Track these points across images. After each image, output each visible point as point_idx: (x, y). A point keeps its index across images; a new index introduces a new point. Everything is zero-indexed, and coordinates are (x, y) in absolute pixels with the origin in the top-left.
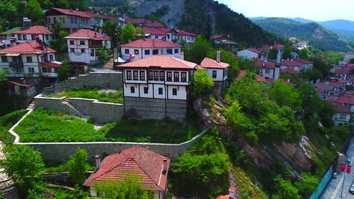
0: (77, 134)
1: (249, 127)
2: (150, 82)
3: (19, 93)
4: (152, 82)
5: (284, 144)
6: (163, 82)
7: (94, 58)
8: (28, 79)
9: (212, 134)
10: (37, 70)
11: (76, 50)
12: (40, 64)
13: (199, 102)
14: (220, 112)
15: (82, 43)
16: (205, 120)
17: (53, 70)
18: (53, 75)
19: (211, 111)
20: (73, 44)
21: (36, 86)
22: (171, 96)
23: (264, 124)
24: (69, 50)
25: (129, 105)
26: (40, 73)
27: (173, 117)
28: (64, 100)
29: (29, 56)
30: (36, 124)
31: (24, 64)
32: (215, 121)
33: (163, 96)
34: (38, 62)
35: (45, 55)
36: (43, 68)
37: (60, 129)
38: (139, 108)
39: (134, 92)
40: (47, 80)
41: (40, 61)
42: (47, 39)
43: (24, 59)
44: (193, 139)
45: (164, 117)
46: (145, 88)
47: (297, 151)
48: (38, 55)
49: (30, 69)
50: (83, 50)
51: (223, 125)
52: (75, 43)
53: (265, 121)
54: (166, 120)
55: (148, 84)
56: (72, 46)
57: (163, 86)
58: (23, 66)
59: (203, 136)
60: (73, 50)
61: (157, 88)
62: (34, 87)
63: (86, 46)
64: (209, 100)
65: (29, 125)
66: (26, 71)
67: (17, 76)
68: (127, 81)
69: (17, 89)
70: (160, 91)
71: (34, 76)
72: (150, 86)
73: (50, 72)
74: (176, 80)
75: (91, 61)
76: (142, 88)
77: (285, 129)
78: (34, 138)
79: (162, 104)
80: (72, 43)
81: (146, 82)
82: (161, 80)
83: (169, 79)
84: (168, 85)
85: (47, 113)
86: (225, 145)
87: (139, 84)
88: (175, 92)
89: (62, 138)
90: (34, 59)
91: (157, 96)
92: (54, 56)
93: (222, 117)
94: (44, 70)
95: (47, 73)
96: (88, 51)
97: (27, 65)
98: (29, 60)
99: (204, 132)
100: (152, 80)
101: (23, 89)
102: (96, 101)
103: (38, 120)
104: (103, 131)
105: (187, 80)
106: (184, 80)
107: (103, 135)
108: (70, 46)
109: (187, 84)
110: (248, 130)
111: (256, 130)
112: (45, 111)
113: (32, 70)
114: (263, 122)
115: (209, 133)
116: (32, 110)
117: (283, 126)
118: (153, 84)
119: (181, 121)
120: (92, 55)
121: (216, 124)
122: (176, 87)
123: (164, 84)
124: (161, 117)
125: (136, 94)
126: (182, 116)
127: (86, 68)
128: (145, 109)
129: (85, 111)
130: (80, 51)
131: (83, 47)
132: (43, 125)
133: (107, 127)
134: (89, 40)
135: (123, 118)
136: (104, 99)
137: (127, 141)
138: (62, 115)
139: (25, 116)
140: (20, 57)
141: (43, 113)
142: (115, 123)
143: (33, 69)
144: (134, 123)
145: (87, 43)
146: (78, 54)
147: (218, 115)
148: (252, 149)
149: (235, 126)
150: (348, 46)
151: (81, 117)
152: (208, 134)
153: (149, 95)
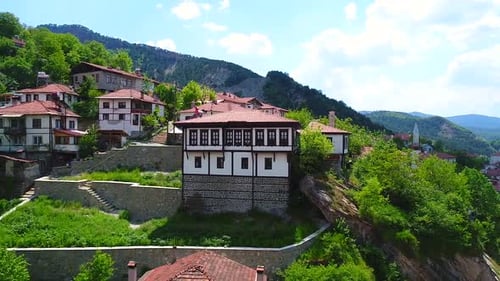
0: (99, 234)
1: (399, 221)
2: (227, 148)
3: (11, 173)
4: (231, 148)
5: (458, 257)
6: (249, 148)
7: (137, 128)
8: (31, 153)
9: (338, 231)
10: (46, 140)
11: (110, 116)
12: (52, 131)
13: (310, 179)
14: (346, 197)
15: (122, 106)
16: (324, 208)
17: (72, 140)
18: (72, 148)
19: (333, 194)
20: (108, 107)
21: (42, 163)
22: (262, 172)
23: (425, 218)
24: (101, 116)
25: (191, 188)
26: (49, 146)
27: (266, 207)
28: (83, 184)
29: (38, 117)
30: (29, 218)
31: (28, 131)
32: (341, 210)
33: (248, 172)
34: (50, 128)
35: (63, 118)
36: (56, 137)
37: (71, 227)
38: (208, 194)
39: (200, 166)
40: (61, 157)
41: (54, 126)
42: (70, 100)
43: (29, 123)
44: (307, 239)
45: (249, 208)
46: (219, 159)
47: (482, 273)
48: (51, 116)
49: (35, 138)
50: (122, 117)
51: (356, 217)
52: (111, 106)
53: (425, 214)
54: (254, 212)
55: (223, 151)
56: (106, 111)
57: (248, 155)
58: (25, 134)
59: (322, 235)
60: (106, 116)
61: (238, 157)
62: (37, 166)
63: (127, 110)
64: (326, 179)
65: (19, 220)
66: (30, 141)
67: (14, 149)
68: (189, 148)
69: (9, 166)
70: (245, 163)
71: (41, 149)
72: (228, 156)
73: (67, 143)
74: (272, 143)
75: (133, 132)
76: (214, 159)
77: (460, 228)
78: (22, 240)
79: (248, 186)
80: (106, 106)
81: (220, 148)
82: (245, 144)
83: (260, 142)
84: (257, 153)
85: (52, 204)
86: (363, 253)
87: (209, 152)
88: (268, 165)
89: (71, 239)
90: (45, 122)
91: (239, 171)
92: (76, 123)
93: (352, 205)
94: (58, 141)
95: (62, 146)
96: (129, 117)
97: (31, 132)
98: (37, 124)
99: (323, 229)
100: (230, 144)
101: (19, 166)
102: (136, 185)
103: (34, 214)
104: (145, 230)
105: (290, 143)
106: (284, 143)
107: (145, 236)
108: (103, 111)
109: (289, 149)
110: (399, 228)
111: (412, 228)
112: (49, 201)
113: (38, 140)
114: (421, 214)
115: (333, 229)
116: (28, 200)
117: (456, 224)
118: (233, 152)
119: (280, 213)
120: (135, 123)
121: (342, 214)
122: (270, 156)
123: (252, 151)
124: (244, 208)
125: (203, 170)
126: (282, 206)
127: (124, 139)
128: (218, 194)
129: (117, 203)
130: (117, 117)
131: (122, 111)
132: (42, 221)
133: (152, 225)
134: (133, 101)
135: (179, 210)
136: (149, 181)
137: (187, 245)
138: (78, 208)
139: (14, 209)
140: (22, 120)
141: (46, 204)
142: (165, 220)
143: (40, 138)
144: (199, 218)
145: (128, 105)
146: (114, 122)
147: (345, 200)
148: (409, 263)
149: (375, 221)
150: (491, 147)
151: (108, 212)
152: (332, 232)
153: (226, 171)
